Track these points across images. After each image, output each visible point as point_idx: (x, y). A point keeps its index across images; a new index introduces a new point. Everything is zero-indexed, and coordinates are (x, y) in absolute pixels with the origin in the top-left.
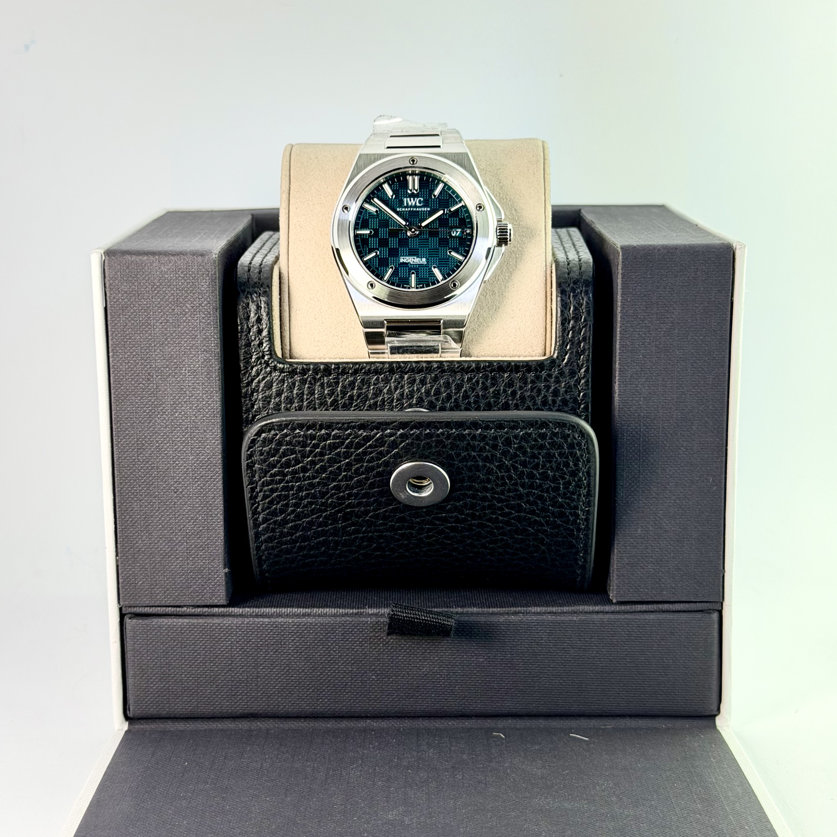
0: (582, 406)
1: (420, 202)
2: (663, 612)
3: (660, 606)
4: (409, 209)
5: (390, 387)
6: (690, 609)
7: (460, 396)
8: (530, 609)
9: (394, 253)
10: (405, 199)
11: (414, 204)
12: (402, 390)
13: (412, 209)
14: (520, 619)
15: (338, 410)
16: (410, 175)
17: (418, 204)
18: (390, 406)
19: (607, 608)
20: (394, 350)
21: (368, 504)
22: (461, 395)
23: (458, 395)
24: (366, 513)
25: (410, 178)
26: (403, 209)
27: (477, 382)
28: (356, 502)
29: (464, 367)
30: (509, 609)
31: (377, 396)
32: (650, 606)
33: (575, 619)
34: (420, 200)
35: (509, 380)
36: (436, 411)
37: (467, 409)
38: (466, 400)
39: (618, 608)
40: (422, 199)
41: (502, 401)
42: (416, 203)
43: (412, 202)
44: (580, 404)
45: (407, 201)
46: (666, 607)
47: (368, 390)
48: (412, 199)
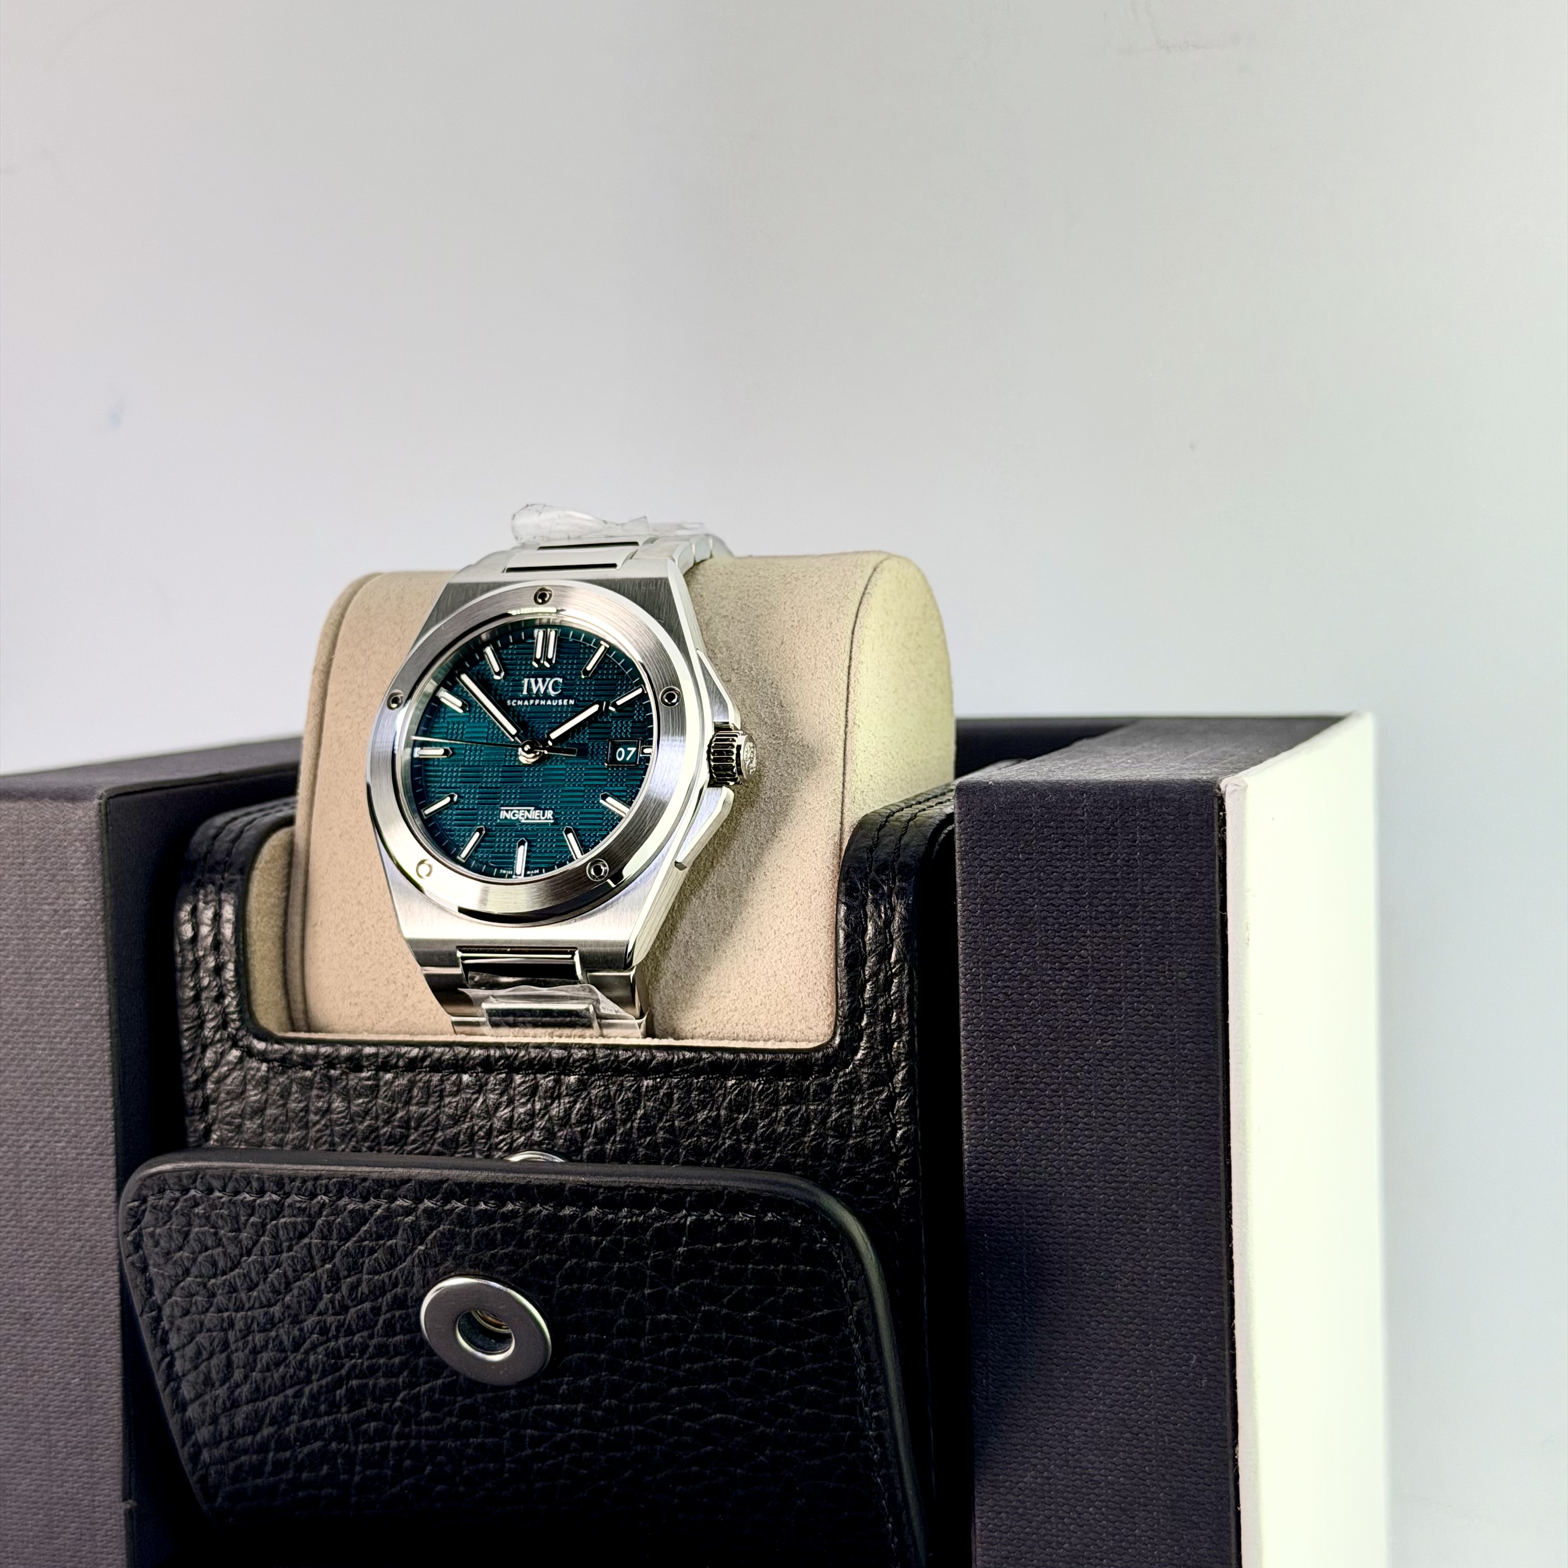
0: (902, 1162)
1: (555, 686)
4: (532, 702)
5: (484, 1101)
7: (632, 1127)
9: (492, 800)
10: (526, 680)
11: (542, 690)
12: (509, 1109)
13: (537, 702)
15: (379, 1151)
16: (541, 626)
17: (551, 691)
18: (486, 1143)
20: (500, 1018)
21: (390, 1373)
22: (635, 1125)
23: (629, 1125)
24: (392, 1391)
25: (539, 634)
26: (520, 703)
27: (669, 1095)
29: (638, 1060)
31: (459, 1121)
34: (556, 683)
35: (737, 1095)
36: (581, 1161)
37: (648, 1160)
38: (645, 1137)
40: (560, 680)
41: (724, 1143)
42: (547, 688)
43: (539, 686)
44: (896, 1158)
45: (528, 683)
47: (439, 1107)
48: (540, 680)
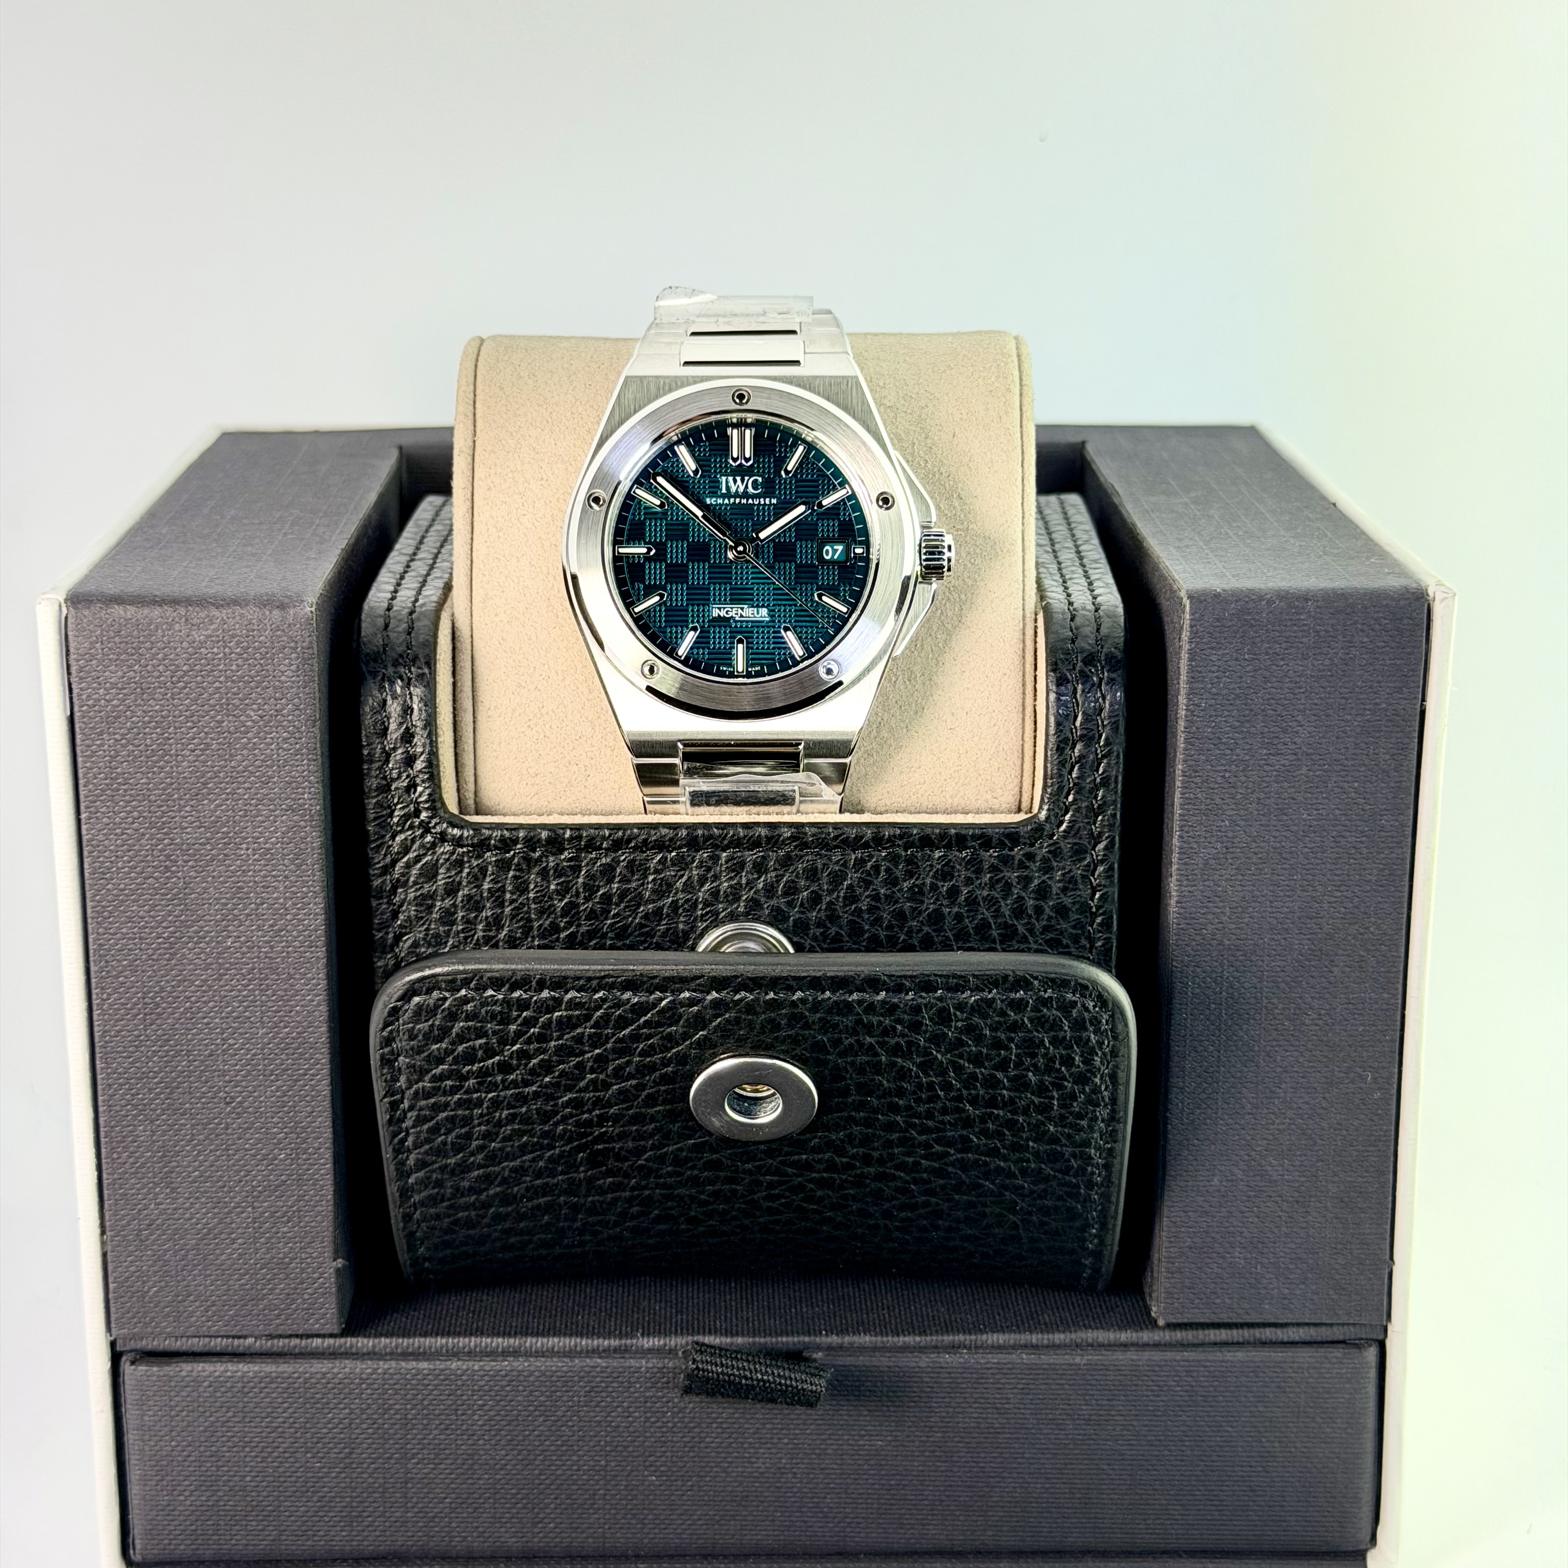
0: (1099, 920)
1: (755, 485)
2: (1264, 1343)
3: (1258, 1333)
4: (732, 500)
5: (689, 878)
6: (1320, 1339)
8: (984, 1337)
9: (700, 596)
10: (724, 478)
11: (741, 489)
12: (714, 884)
13: (738, 500)
14: (962, 1360)
16: (734, 426)
17: (751, 490)
18: (691, 915)
19: (1146, 1336)
20: (698, 799)
21: (640, 1136)
22: (842, 894)
23: (835, 894)
24: (639, 1152)
25: (734, 434)
26: (720, 501)
27: (876, 868)
28: (617, 1131)
29: (848, 837)
30: (940, 1338)
31: (663, 896)
32: (1235, 1332)
33: (1078, 1360)
34: (755, 482)
35: (943, 866)
39: (1167, 1336)
40: (760, 479)
42: (747, 487)
43: (737, 485)
44: (1094, 915)
45: (727, 482)
46: (1268, 1334)
47: (643, 884)
48: (738, 478)
